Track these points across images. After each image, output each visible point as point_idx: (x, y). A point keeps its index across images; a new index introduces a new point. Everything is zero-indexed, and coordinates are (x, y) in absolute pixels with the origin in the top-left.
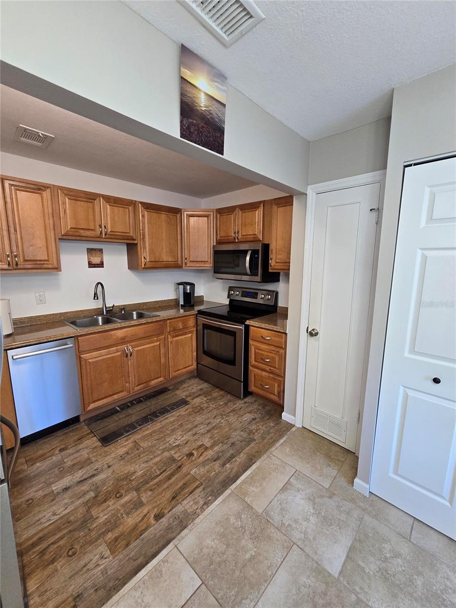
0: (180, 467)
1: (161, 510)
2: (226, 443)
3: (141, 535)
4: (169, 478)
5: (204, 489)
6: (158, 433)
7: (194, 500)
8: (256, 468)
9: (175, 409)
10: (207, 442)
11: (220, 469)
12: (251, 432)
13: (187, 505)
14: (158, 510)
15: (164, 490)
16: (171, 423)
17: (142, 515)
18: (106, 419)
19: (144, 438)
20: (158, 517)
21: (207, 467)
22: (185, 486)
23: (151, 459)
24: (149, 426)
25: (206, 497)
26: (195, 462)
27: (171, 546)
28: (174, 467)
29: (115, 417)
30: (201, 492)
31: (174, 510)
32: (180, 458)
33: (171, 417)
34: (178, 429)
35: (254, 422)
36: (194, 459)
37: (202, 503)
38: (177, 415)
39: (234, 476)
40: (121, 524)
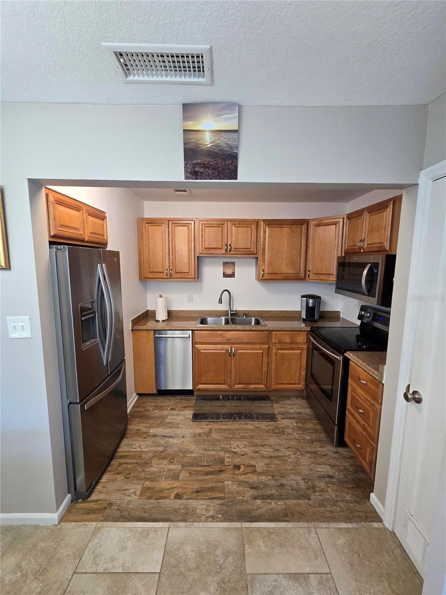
0: (221, 471)
1: (183, 493)
2: (276, 480)
3: (160, 499)
4: (208, 474)
5: (221, 505)
6: (231, 432)
7: (208, 506)
8: (284, 528)
9: (259, 419)
10: (260, 465)
11: (249, 498)
12: (313, 487)
13: (200, 505)
14: (181, 491)
15: (197, 480)
16: (247, 429)
17: (171, 486)
18: (208, 402)
19: (218, 431)
20: (178, 496)
21: (241, 488)
22: (212, 489)
23: (209, 450)
24: (229, 423)
25: (218, 512)
26: (235, 476)
27: (166, 524)
28: (218, 468)
29: (214, 403)
30: (218, 504)
31: (190, 501)
32: (227, 464)
33: (251, 425)
34: (247, 438)
35: (327, 480)
36: (237, 473)
37: (211, 514)
38: (257, 426)
39: (255, 515)
40: (158, 481)
